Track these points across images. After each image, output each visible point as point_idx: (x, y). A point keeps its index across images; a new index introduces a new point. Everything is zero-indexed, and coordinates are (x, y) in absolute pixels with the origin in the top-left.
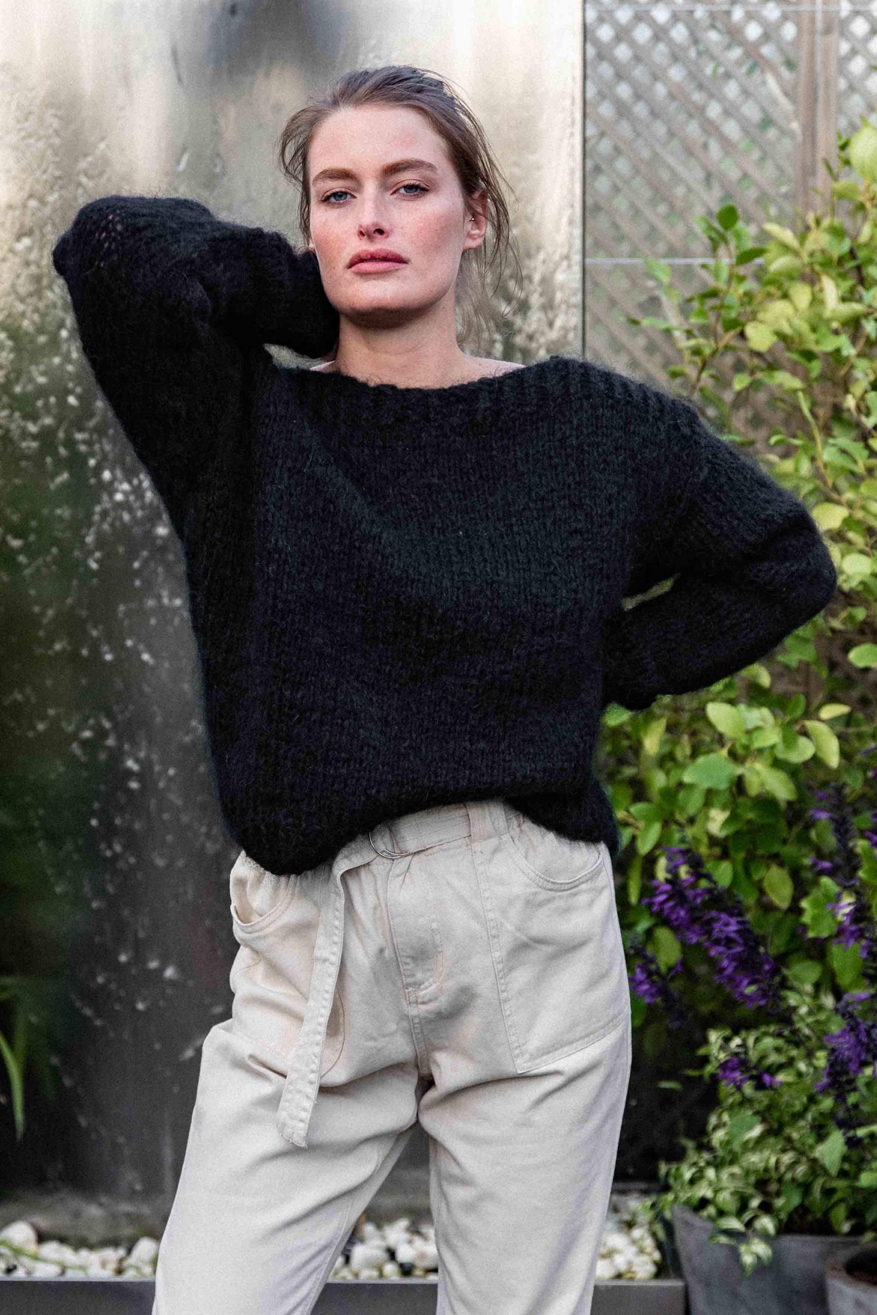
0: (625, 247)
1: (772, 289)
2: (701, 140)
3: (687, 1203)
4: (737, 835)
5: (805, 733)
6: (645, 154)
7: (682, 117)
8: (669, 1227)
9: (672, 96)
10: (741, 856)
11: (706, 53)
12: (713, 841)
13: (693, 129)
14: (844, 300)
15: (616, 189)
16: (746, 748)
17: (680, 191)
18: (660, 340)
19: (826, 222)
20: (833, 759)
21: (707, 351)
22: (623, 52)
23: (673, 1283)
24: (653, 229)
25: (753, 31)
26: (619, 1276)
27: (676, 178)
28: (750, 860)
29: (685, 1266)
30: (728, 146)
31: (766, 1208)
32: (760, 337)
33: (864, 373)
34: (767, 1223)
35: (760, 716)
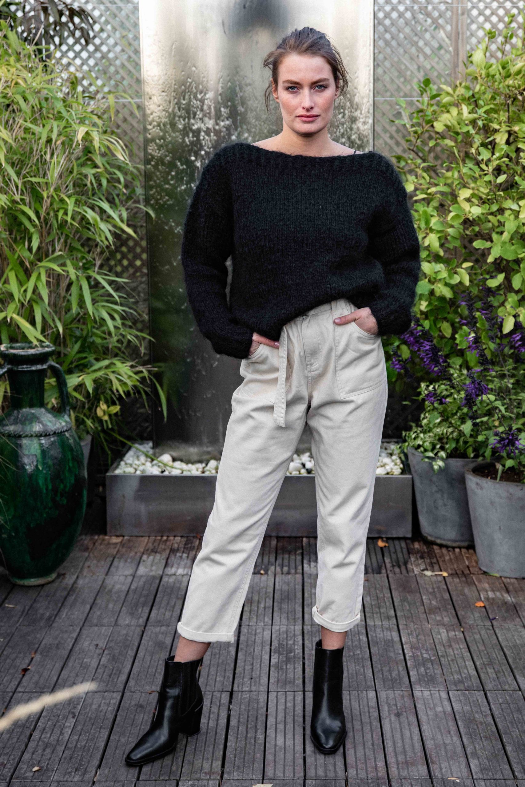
0: (388, 94)
1: (443, 109)
2: (416, 54)
3: (413, 446)
4: (431, 310)
5: (457, 273)
6: (396, 59)
7: (409, 46)
8: (406, 456)
9: (405, 38)
10: (433, 318)
11: (418, 23)
12: (422, 313)
13: (413, 50)
14: (470, 113)
15: (385, 72)
16: (435, 278)
17: (409, 73)
18: (401, 128)
19: (463, 84)
20: (467, 283)
21: (420, 132)
22: (387, 22)
23: (408, 476)
24: (399, 87)
25: (436, 14)
26: (388, 473)
27: (407, 68)
28: (436, 320)
29: (412, 469)
30: (426, 56)
31: (442, 448)
32: (439, 127)
33: (478, 140)
34: (443, 454)
35: (440, 267)
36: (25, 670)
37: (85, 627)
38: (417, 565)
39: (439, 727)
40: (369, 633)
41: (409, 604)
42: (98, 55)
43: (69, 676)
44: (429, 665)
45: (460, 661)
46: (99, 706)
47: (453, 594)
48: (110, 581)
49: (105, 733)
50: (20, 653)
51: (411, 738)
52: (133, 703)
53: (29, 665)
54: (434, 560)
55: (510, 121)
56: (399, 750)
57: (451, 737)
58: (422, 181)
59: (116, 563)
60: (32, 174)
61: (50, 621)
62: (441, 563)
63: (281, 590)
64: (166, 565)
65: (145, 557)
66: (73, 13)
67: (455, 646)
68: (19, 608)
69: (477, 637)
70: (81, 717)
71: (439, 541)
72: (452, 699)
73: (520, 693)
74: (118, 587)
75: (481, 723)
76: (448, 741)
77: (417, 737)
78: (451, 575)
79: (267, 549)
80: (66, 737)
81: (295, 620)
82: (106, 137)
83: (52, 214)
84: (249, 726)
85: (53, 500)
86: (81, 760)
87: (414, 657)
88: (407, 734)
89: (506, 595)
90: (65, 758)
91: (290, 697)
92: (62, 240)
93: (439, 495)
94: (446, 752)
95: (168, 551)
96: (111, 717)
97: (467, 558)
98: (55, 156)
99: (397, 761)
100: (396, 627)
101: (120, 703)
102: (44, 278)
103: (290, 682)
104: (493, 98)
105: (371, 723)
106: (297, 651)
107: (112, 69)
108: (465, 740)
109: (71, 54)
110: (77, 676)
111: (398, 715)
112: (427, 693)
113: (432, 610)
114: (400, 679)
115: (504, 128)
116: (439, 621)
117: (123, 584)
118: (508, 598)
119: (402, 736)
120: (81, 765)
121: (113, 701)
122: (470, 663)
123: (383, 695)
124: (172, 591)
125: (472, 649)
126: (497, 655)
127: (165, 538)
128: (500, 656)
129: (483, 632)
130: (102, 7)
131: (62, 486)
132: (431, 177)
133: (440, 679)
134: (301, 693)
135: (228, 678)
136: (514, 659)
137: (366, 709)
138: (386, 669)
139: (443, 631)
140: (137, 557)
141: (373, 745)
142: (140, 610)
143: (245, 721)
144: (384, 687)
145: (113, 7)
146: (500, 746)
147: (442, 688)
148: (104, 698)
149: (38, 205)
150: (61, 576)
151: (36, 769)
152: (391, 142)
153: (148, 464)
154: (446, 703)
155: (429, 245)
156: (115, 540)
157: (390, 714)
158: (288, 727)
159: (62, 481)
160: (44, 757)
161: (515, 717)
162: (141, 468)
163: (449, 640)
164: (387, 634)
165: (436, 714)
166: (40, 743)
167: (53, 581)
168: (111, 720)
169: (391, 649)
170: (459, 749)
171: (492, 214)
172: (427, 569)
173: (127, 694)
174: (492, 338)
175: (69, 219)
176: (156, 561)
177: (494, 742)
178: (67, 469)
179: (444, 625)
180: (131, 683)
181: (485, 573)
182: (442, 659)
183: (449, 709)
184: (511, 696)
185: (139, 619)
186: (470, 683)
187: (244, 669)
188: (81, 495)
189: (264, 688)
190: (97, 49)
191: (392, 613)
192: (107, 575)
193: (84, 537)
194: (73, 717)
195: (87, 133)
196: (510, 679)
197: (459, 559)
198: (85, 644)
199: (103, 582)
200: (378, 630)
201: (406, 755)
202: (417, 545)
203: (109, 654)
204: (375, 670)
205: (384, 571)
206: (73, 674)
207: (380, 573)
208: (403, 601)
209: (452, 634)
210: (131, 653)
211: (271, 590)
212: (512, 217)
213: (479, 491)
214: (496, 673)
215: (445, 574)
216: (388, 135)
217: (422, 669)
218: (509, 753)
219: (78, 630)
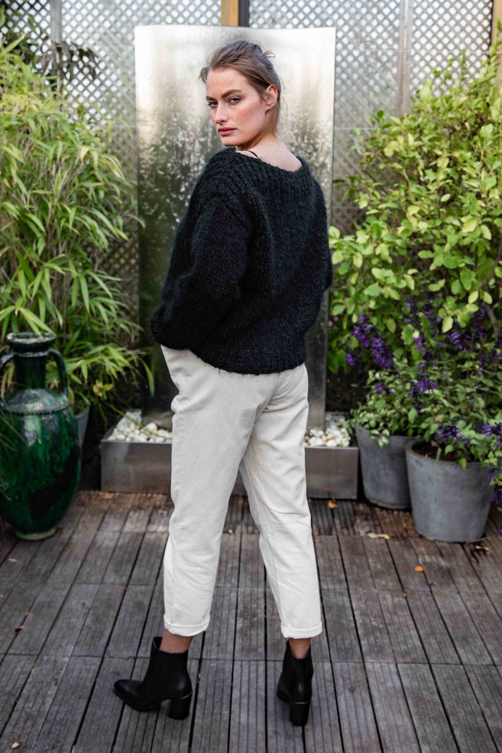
0: (344, 125)
1: (392, 138)
2: (368, 92)
3: (360, 423)
4: (379, 309)
5: (404, 278)
6: (350, 96)
7: (362, 85)
8: (354, 430)
9: (359, 78)
10: (380, 315)
11: (370, 65)
12: (371, 310)
13: (365, 88)
14: (416, 140)
15: (341, 107)
16: (385, 283)
17: (360, 108)
18: (353, 153)
19: (410, 116)
20: (412, 287)
21: (372, 156)
22: (344, 65)
23: (354, 448)
24: (352, 119)
25: (385, 59)
26: (338, 446)
27: (359, 103)
28: (383, 316)
29: (359, 443)
30: (376, 94)
31: (385, 426)
32: (389, 152)
33: (422, 164)
34: (386, 432)
35: (389, 273)
36: (18, 630)
37: (75, 585)
38: (363, 527)
39: (390, 706)
40: (324, 597)
41: (358, 567)
42: (103, 89)
43: (56, 638)
44: (378, 634)
45: (405, 629)
46: (80, 673)
47: (395, 557)
48: (100, 537)
49: (83, 703)
50: (16, 610)
51: (366, 719)
52: (111, 670)
53: (22, 624)
54: (377, 523)
55: (452, 148)
56: (355, 732)
57: (403, 718)
58: (373, 198)
59: (106, 519)
60: (40, 186)
61: (46, 577)
62: (383, 525)
63: (246, 550)
64: (149, 522)
65: (131, 514)
66: (82, 53)
67: (400, 613)
68: (20, 563)
69: (419, 603)
70: (63, 684)
71: (380, 504)
72: (401, 672)
73: (462, 667)
74: (107, 542)
75: (429, 701)
76: (399, 723)
77: (370, 718)
78: (392, 537)
79: (235, 508)
80: (47, 706)
81: (258, 583)
82: (104, 156)
83: (56, 221)
84: (216, 700)
85: (51, 470)
86: (58, 736)
87: (364, 624)
88: (361, 712)
89: (441, 560)
90: (44, 733)
91: (253, 668)
92: (65, 244)
93: (381, 466)
94: (399, 736)
95: (151, 508)
96: (90, 685)
97: (405, 521)
98: (60, 171)
99: (353, 745)
100: (346, 591)
101: (99, 669)
102: (47, 277)
103: (254, 650)
104: (436, 128)
105: (327, 700)
106: (260, 616)
107: (114, 100)
108: (415, 722)
109: (81, 88)
110: (63, 637)
111: (352, 690)
112: (377, 666)
113: (377, 575)
114: (353, 649)
115: (446, 154)
116: (384, 586)
117: (111, 540)
118: (443, 563)
119: (357, 714)
120: (58, 741)
121: (93, 667)
122: (414, 633)
123: (337, 666)
124: (152, 550)
125: (415, 617)
126: (438, 624)
127: (149, 495)
128: (441, 626)
129: (423, 599)
130: (107, 49)
131: (58, 458)
132: (382, 195)
133: (389, 651)
134: (263, 663)
135: (198, 644)
136: (453, 629)
137: (323, 682)
138: (339, 637)
139: (388, 596)
140: (125, 513)
141: (330, 725)
142: (124, 568)
143: (212, 693)
144: (339, 658)
145: (116, 49)
146: (448, 729)
147: (391, 660)
148: (85, 664)
149: (44, 213)
150: (59, 531)
151: (15, 745)
152: (345, 165)
153: (137, 432)
154: (395, 677)
155: (380, 254)
156: (108, 496)
157: (344, 689)
158: (251, 701)
159: (58, 453)
160: (25, 731)
161: (460, 694)
162: (131, 435)
163: (395, 606)
164: (339, 598)
165: (387, 690)
166: (23, 715)
167: (52, 536)
168: (90, 688)
169: (344, 616)
170: (411, 732)
171: (436, 228)
172: (370, 532)
173: (106, 660)
174: (433, 336)
175: (70, 226)
176: (141, 517)
177: (442, 724)
178: (64, 442)
179: (389, 590)
180: (111, 647)
181: (421, 536)
182: (389, 628)
183: (398, 684)
184: (453, 670)
185: (121, 577)
186: (416, 655)
187: (212, 635)
188: (75, 465)
189: (229, 657)
190: (102, 83)
191: (343, 576)
192: (98, 529)
193: (81, 492)
194: (56, 684)
195: (88, 152)
196: (451, 651)
197: (397, 521)
198: (74, 603)
199: (95, 538)
200: (332, 595)
201: (361, 739)
202: (361, 507)
203: (94, 614)
204: (330, 638)
205: (334, 532)
206: (60, 636)
207: (330, 534)
208: (352, 563)
209: (396, 600)
210: (113, 614)
211: (237, 550)
212: (453, 231)
213: (418, 468)
214: (439, 643)
215: (387, 537)
216: (342, 159)
217: (372, 639)
218: (457, 738)
219: (69, 587)
